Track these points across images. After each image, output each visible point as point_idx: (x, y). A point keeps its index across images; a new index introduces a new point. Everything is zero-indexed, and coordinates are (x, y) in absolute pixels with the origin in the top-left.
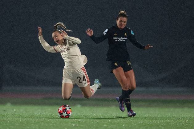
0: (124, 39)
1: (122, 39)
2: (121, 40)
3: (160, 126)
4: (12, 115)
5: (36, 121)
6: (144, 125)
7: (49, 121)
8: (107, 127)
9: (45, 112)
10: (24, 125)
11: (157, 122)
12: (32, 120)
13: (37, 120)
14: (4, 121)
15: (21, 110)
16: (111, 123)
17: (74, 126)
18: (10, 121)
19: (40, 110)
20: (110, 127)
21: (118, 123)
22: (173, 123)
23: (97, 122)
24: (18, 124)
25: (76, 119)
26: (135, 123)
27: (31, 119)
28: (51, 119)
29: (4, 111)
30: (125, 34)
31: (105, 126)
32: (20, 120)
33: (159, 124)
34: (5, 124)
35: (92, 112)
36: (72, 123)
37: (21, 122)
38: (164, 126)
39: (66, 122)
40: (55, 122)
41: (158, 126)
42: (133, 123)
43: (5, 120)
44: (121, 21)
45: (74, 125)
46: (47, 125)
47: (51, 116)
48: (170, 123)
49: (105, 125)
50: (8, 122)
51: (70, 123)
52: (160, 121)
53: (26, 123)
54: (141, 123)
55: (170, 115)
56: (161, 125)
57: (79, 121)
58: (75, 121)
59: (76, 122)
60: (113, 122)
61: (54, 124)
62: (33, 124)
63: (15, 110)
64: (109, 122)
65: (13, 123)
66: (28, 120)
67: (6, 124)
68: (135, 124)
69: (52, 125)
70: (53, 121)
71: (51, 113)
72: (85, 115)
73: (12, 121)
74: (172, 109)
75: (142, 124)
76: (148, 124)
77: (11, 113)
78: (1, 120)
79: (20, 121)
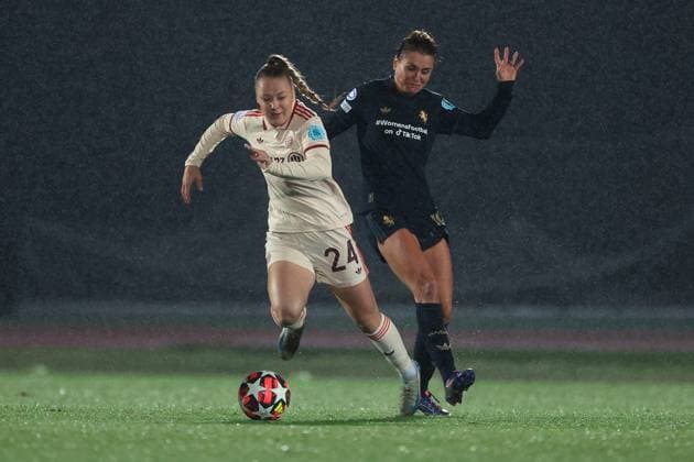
0: (417, 133)
1: (410, 131)
2: (408, 135)
3: (610, 452)
4: (53, 410)
5: (144, 434)
6: (549, 447)
7: (190, 432)
8: (411, 454)
9: (178, 397)
10: (96, 448)
11: (598, 437)
12: (129, 429)
13: (147, 428)
14: (22, 432)
15: (87, 393)
16: (426, 440)
17: (287, 452)
18: (43, 433)
19: (156, 393)
20: (420, 455)
21: (452, 441)
22: (661, 441)
23: (373, 438)
24: (74, 445)
25: (292, 426)
26: (515, 443)
27: (124, 428)
28: (199, 427)
29: (24, 394)
30: (423, 115)
31: (402, 453)
32: (84, 431)
33: (605, 444)
34: (25, 445)
35: (356, 400)
36: (277, 440)
37: (85, 436)
38: (625, 453)
39: (256, 439)
40: (215, 436)
41: (603, 450)
42: (508, 442)
43: (28, 429)
44: (412, 68)
45: (285, 448)
46: (182, 448)
47: (197, 414)
48: (648, 440)
49: (402, 449)
50: (38, 436)
51: (270, 441)
52: (608, 433)
53: (104, 443)
54: (540, 439)
55: (648, 411)
56: (615, 450)
57: (306, 432)
58: (290, 434)
59: (294, 436)
60: (433, 437)
61: (212, 446)
62: (130, 446)
63: (62, 392)
64: (416, 437)
65: (55, 440)
66: (114, 428)
67: (29, 443)
68: (517, 445)
69: (202, 447)
70: (206, 433)
71: (198, 405)
72: (328, 408)
73: (53, 435)
74: (653, 390)
75: (543, 443)
76: (567, 441)
77: (47, 402)
78: (11, 429)
79: (82, 433)
